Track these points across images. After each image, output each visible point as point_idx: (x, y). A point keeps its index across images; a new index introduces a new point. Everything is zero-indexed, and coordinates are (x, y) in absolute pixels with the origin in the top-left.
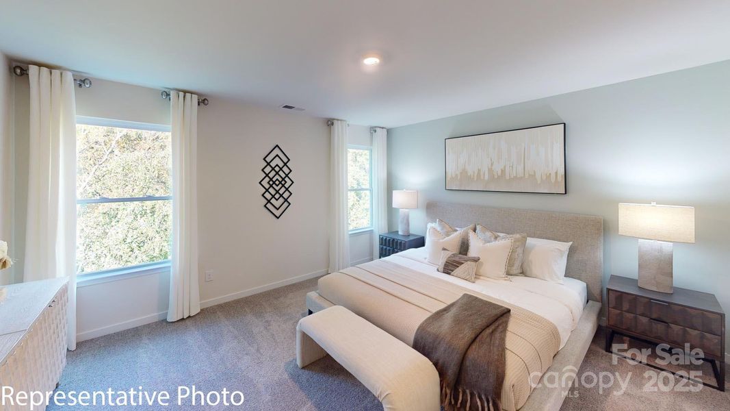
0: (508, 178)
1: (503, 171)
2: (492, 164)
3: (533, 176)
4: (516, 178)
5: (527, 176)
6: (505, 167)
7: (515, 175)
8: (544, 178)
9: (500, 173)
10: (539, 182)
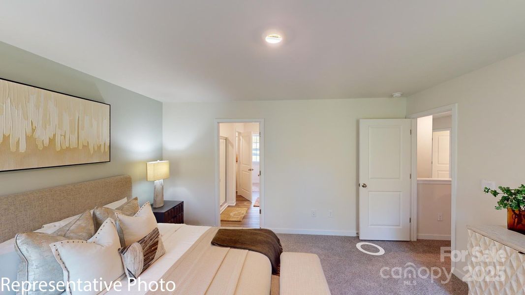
0: (58, 149)
1: (52, 141)
2: (33, 130)
3: (86, 147)
4: (68, 149)
5: (81, 147)
6: (54, 135)
7: (67, 146)
8: (96, 148)
9: (47, 142)
10: (92, 152)
